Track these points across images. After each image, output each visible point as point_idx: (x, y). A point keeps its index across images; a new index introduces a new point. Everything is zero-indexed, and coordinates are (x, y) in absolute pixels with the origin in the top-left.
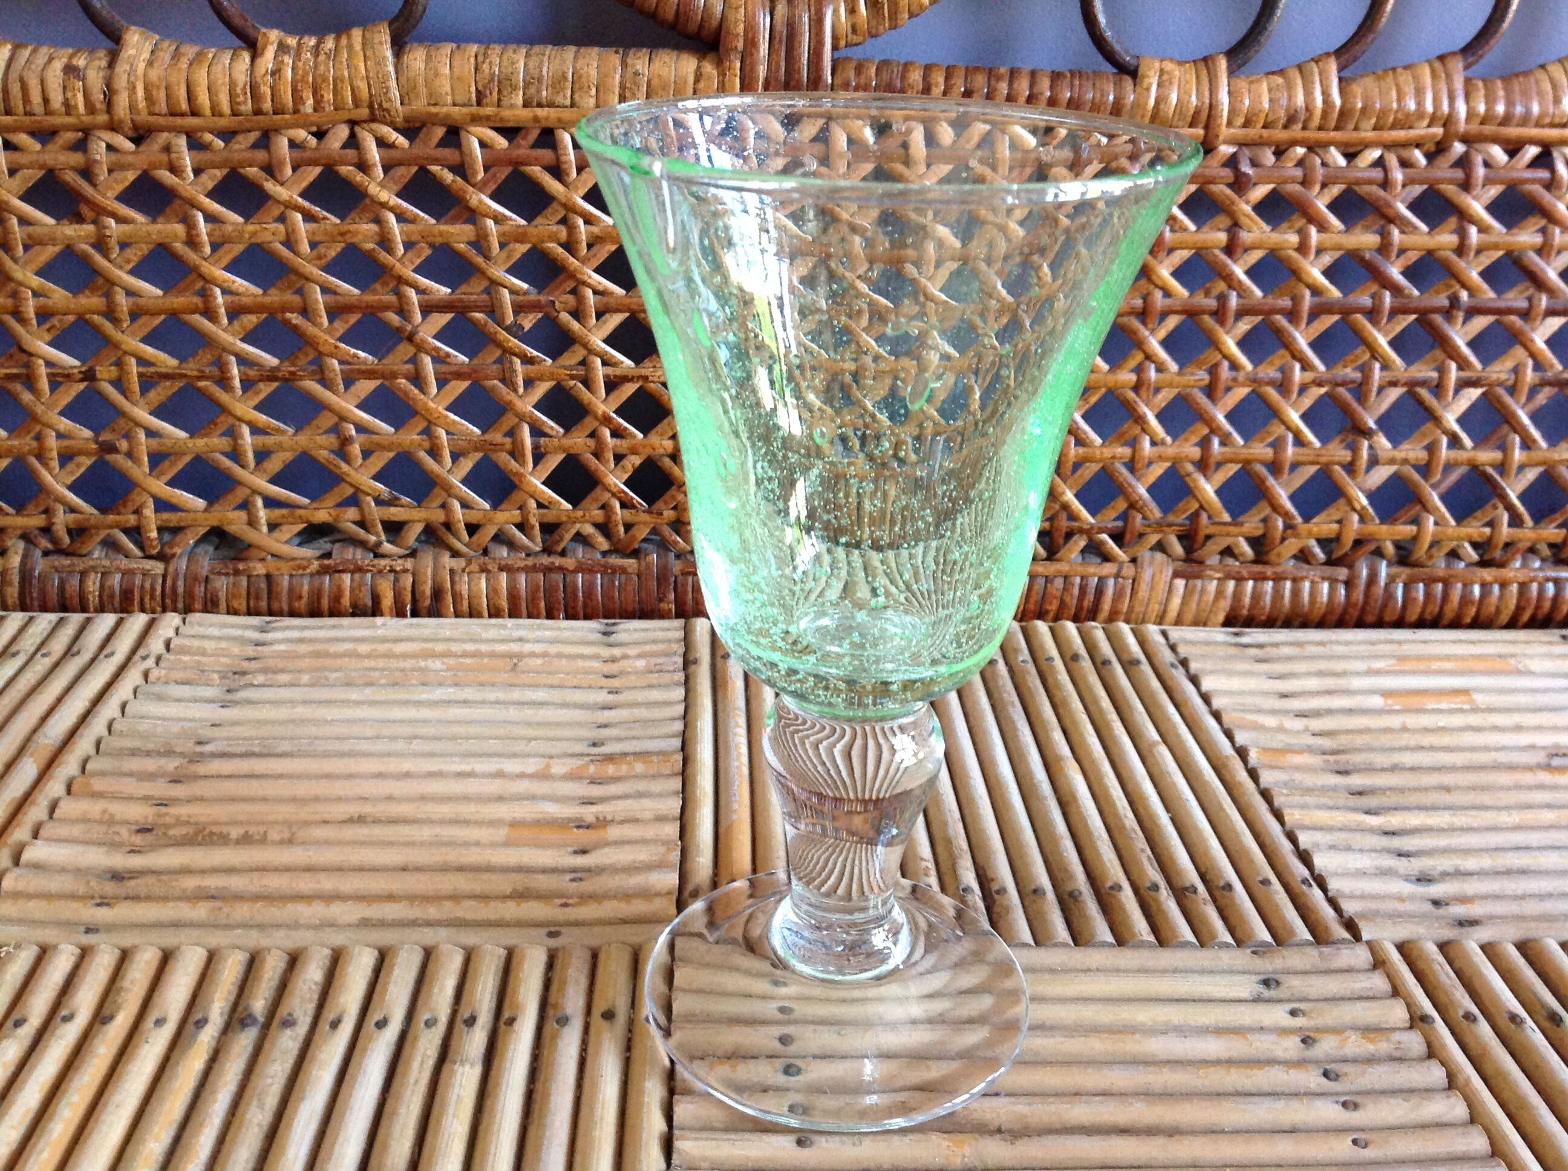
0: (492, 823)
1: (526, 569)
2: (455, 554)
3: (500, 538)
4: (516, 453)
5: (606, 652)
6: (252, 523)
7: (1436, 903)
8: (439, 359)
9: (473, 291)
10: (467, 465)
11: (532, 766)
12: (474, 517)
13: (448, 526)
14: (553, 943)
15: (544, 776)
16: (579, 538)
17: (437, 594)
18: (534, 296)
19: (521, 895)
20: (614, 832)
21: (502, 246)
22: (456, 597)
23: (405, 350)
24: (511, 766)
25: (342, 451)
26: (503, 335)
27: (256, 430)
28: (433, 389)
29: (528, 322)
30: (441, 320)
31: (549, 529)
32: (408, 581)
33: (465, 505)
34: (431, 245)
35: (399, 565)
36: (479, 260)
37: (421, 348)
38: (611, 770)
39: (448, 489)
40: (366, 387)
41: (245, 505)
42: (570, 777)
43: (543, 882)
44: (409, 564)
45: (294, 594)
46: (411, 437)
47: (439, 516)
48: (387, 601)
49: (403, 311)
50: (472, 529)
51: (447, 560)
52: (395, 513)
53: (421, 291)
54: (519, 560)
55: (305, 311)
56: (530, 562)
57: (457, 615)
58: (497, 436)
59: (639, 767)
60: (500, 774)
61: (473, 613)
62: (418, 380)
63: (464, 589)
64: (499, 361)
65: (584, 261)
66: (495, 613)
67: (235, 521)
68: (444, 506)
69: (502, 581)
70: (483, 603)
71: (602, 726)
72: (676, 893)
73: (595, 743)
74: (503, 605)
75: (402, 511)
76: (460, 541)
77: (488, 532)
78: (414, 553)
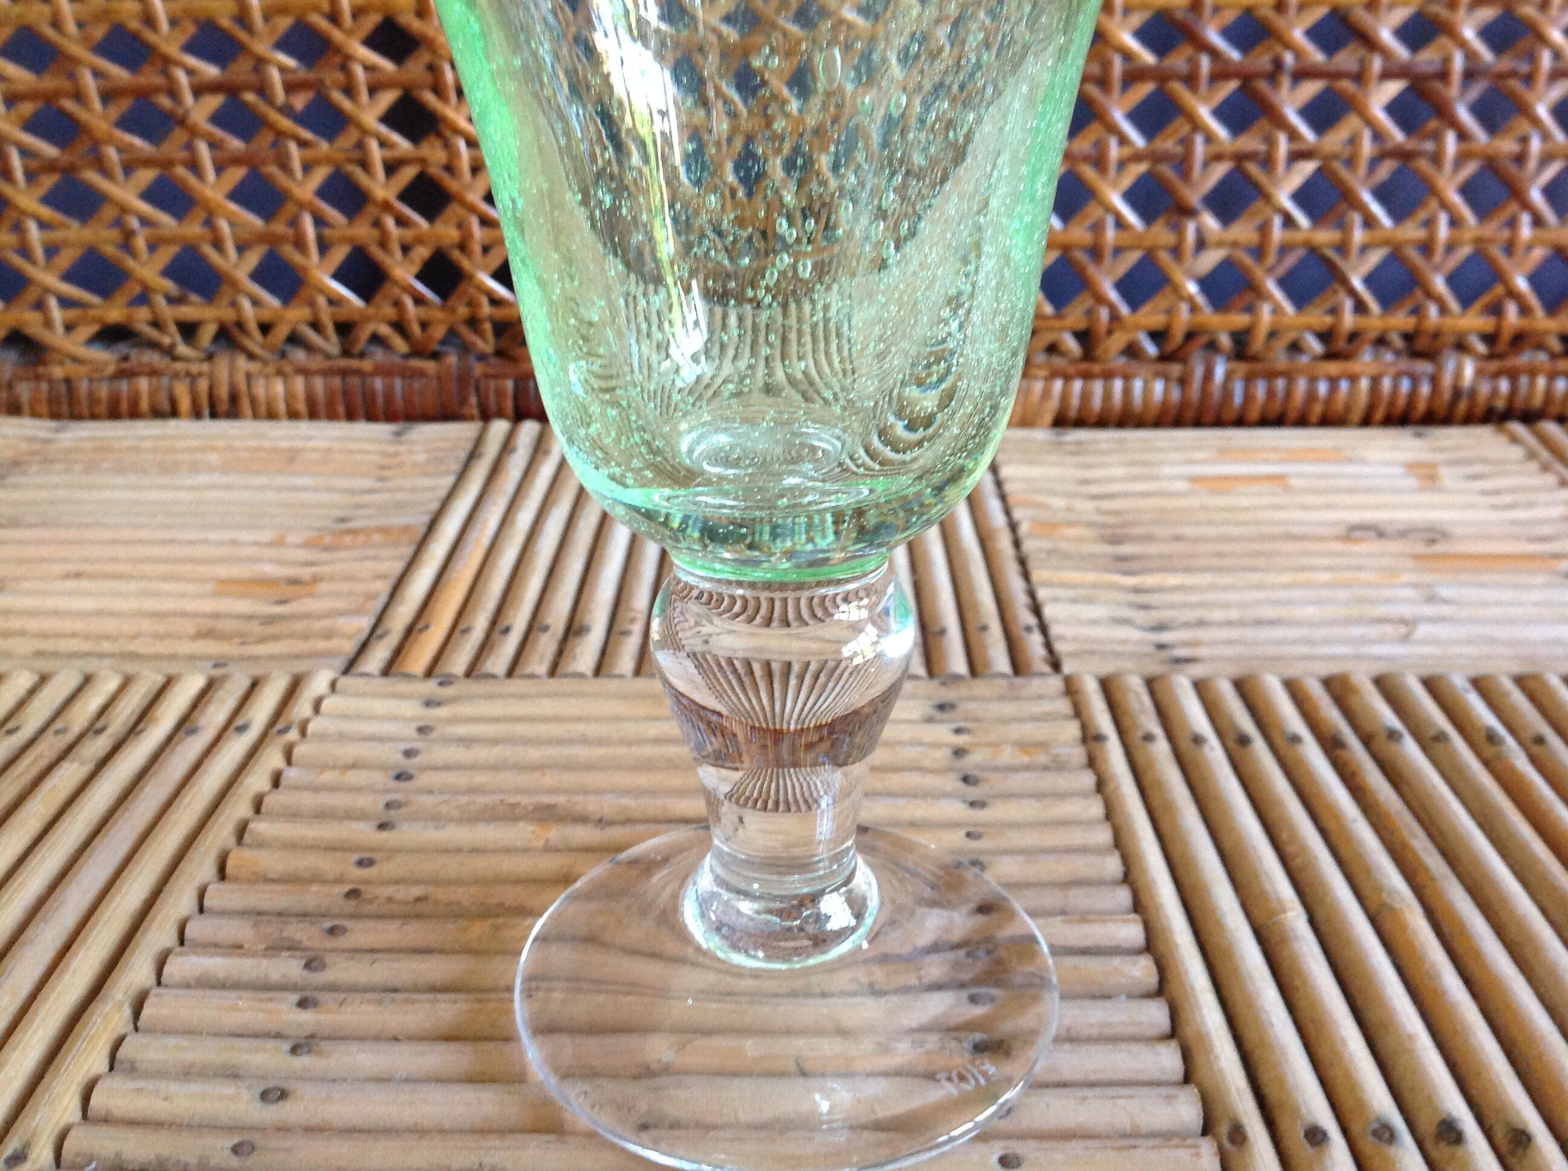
0: (203, 580)
1: (325, 373)
2: (251, 356)
3: (294, 339)
4: (300, 244)
5: (391, 449)
6: (48, 324)
7: (1161, 647)
8: (214, 145)
9: (241, 69)
10: (253, 259)
11: (266, 536)
12: (266, 315)
13: (240, 325)
14: (217, 672)
15: (277, 544)
16: (376, 339)
17: (234, 398)
18: (303, 74)
19: (203, 635)
20: (323, 587)
21: (267, 18)
22: (253, 401)
23: (179, 136)
24: (247, 536)
25: (126, 242)
26: (274, 116)
27: (43, 225)
28: (210, 174)
29: (300, 102)
30: (214, 102)
31: (345, 329)
32: (203, 385)
33: (256, 302)
34: (197, 22)
35: (194, 368)
36: (243, 36)
37: (194, 132)
38: (347, 540)
39: (234, 284)
40: (146, 176)
41: (40, 305)
42: (307, 545)
44: (205, 367)
45: (93, 400)
46: (193, 229)
47: (228, 314)
48: (185, 404)
49: (173, 92)
50: (265, 328)
51: (242, 363)
52: (188, 312)
53: (190, 72)
54: (316, 363)
55: (79, 96)
56: (329, 363)
57: (256, 416)
58: (279, 227)
59: (376, 539)
60: (232, 542)
61: (271, 415)
62: (194, 166)
63: (260, 392)
64: (275, 144)
65: (349, 33)
66: (293, 415)
67: (31, 321)
68: (234, 304)
69: (299, 384)
70: (282, 407)
71: (358, 506)
72: (364, 636)
73: (343, 520)
74: (301, 407)
75: (193, 310)
76: (255, 342)
77: (281, 332)
78: (210, 357)
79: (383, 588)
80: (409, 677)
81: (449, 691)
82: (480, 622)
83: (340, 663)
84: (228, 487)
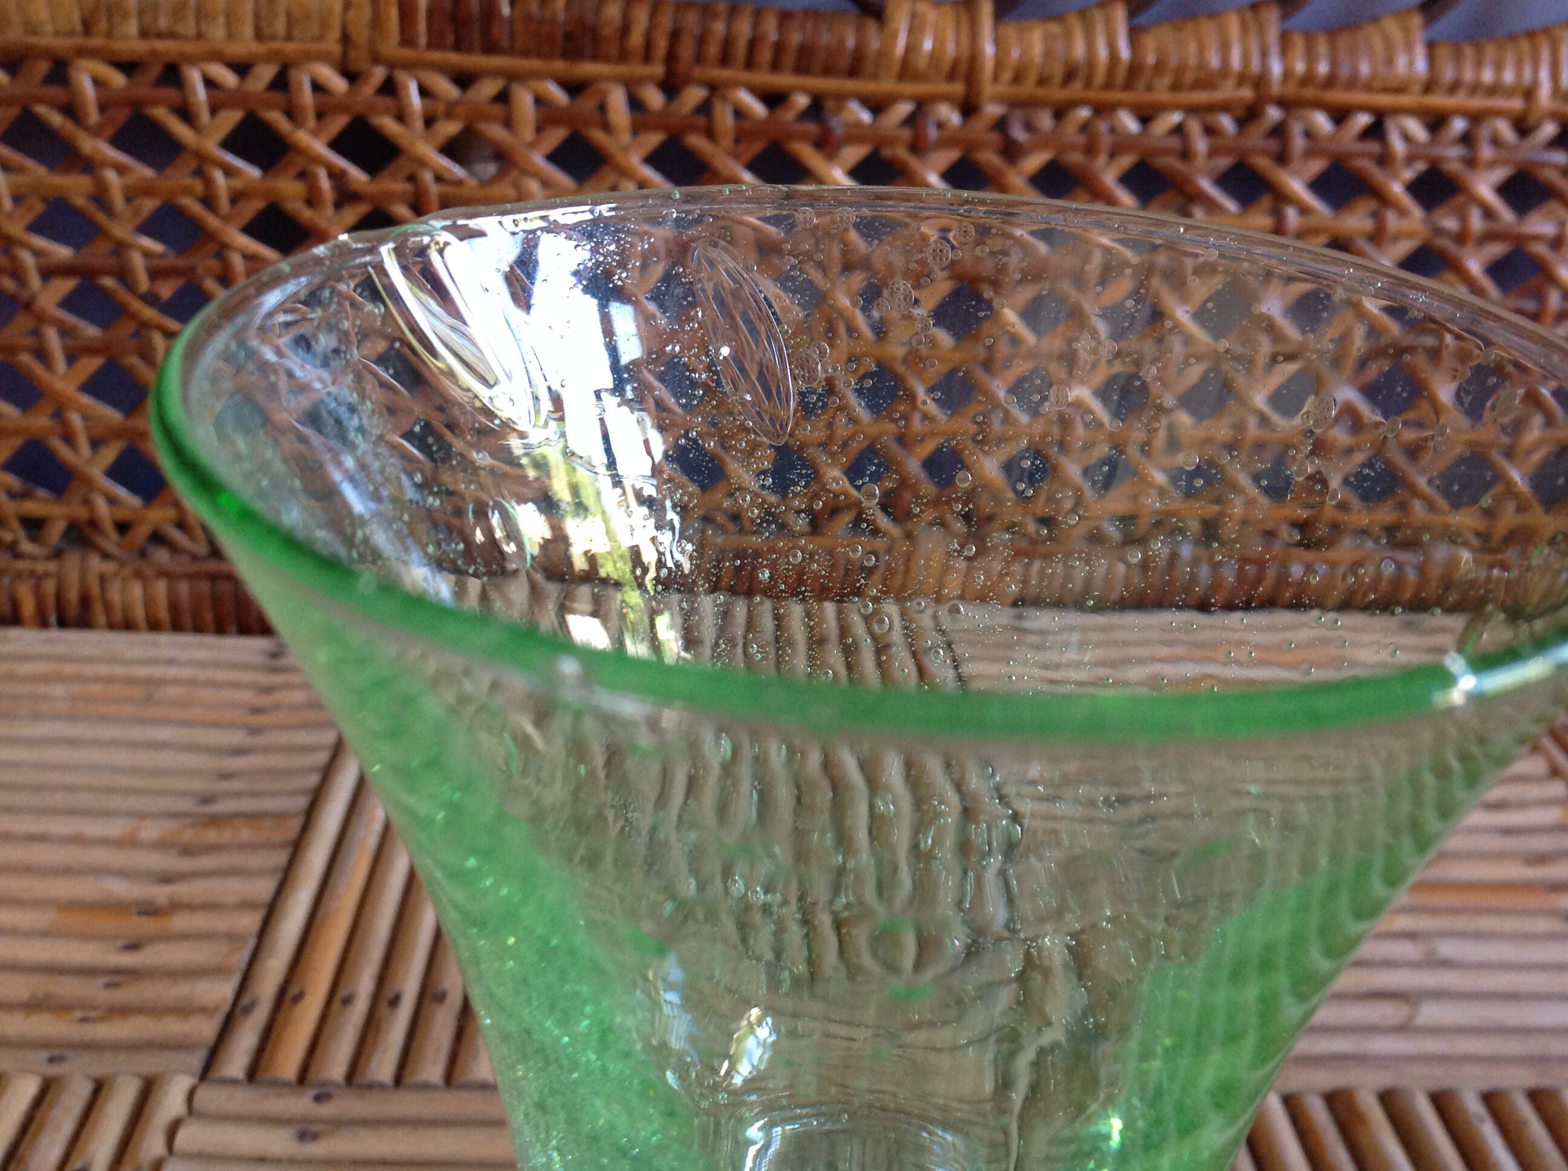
1: (193, 577)
2: (106, 556)
3: (157, 538)
5: (265, 679)
8: (66, 332)
9: (97, 254)
10: (110, 454)
11: (116, 828)
12: (122, 514)
13: (94, 524)
14: (53, 1070)
15: (129, 842)
17: (85, 601)
18: (172, 260)
19: (34, 1006)
20: (182, 922)
21: (128, 200)
22: (108, 607)
23: (22, 322)
24: (92, 828)
26: (136, 305)
28: (60, 364)
29: (166, 290)
30: (65, 286)
32: (50, 587)
33: (112, 500)
34: (45, 199)
35: (41, 567)
36: (100, 217)
37: (42, 319)
38: (211, 836)
39: (88, 483)
42: (161, 845)
43: (69, 988)
44: (52, 566)
46: (40, 421)
47: (80, 513)
48: (29, 611)
49: (17, 274)
50: (123, 527)
51: (95, 563)
52: (33, 508)
53: (37, 253)
54: (183, 565)
56: (195, 567)
57: (111, 626)
59: (245, 834)
60: (78, 840)
61: (128, 625)
62: (42, 354)
63: (115, 596)
64: (137, 334)
65: (227, 219)
66: (154, 626)
68: (87, 502)
69: (161, 588)
70: (139, 614)
71: (225, 776)
72: (226, 1007)
73: (207, 800)
74: (163, 614)
75: (39, 505)
76: (110, 541)
77: (141, 532)
78: (58, 554)
79: (250, 922)
80: (278, 1085)
81: (327, 1110)
82: (364, 984)
83: (197, 1060)
84: (73, 742)
